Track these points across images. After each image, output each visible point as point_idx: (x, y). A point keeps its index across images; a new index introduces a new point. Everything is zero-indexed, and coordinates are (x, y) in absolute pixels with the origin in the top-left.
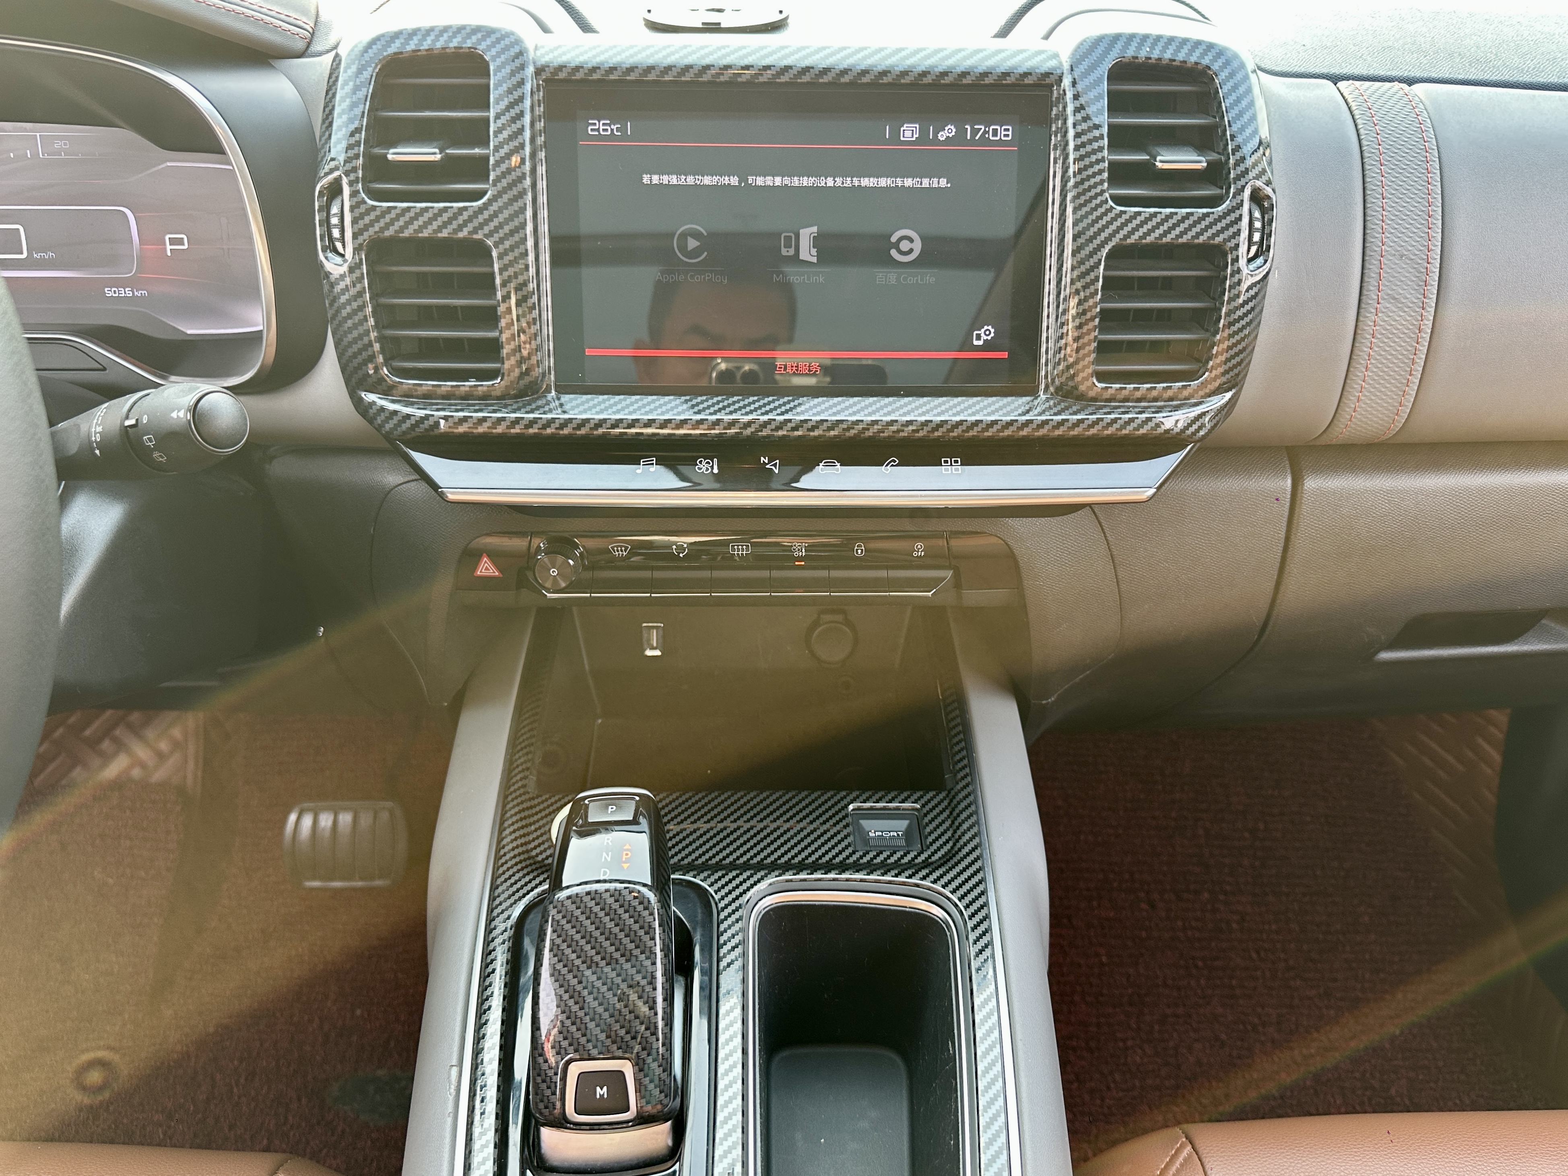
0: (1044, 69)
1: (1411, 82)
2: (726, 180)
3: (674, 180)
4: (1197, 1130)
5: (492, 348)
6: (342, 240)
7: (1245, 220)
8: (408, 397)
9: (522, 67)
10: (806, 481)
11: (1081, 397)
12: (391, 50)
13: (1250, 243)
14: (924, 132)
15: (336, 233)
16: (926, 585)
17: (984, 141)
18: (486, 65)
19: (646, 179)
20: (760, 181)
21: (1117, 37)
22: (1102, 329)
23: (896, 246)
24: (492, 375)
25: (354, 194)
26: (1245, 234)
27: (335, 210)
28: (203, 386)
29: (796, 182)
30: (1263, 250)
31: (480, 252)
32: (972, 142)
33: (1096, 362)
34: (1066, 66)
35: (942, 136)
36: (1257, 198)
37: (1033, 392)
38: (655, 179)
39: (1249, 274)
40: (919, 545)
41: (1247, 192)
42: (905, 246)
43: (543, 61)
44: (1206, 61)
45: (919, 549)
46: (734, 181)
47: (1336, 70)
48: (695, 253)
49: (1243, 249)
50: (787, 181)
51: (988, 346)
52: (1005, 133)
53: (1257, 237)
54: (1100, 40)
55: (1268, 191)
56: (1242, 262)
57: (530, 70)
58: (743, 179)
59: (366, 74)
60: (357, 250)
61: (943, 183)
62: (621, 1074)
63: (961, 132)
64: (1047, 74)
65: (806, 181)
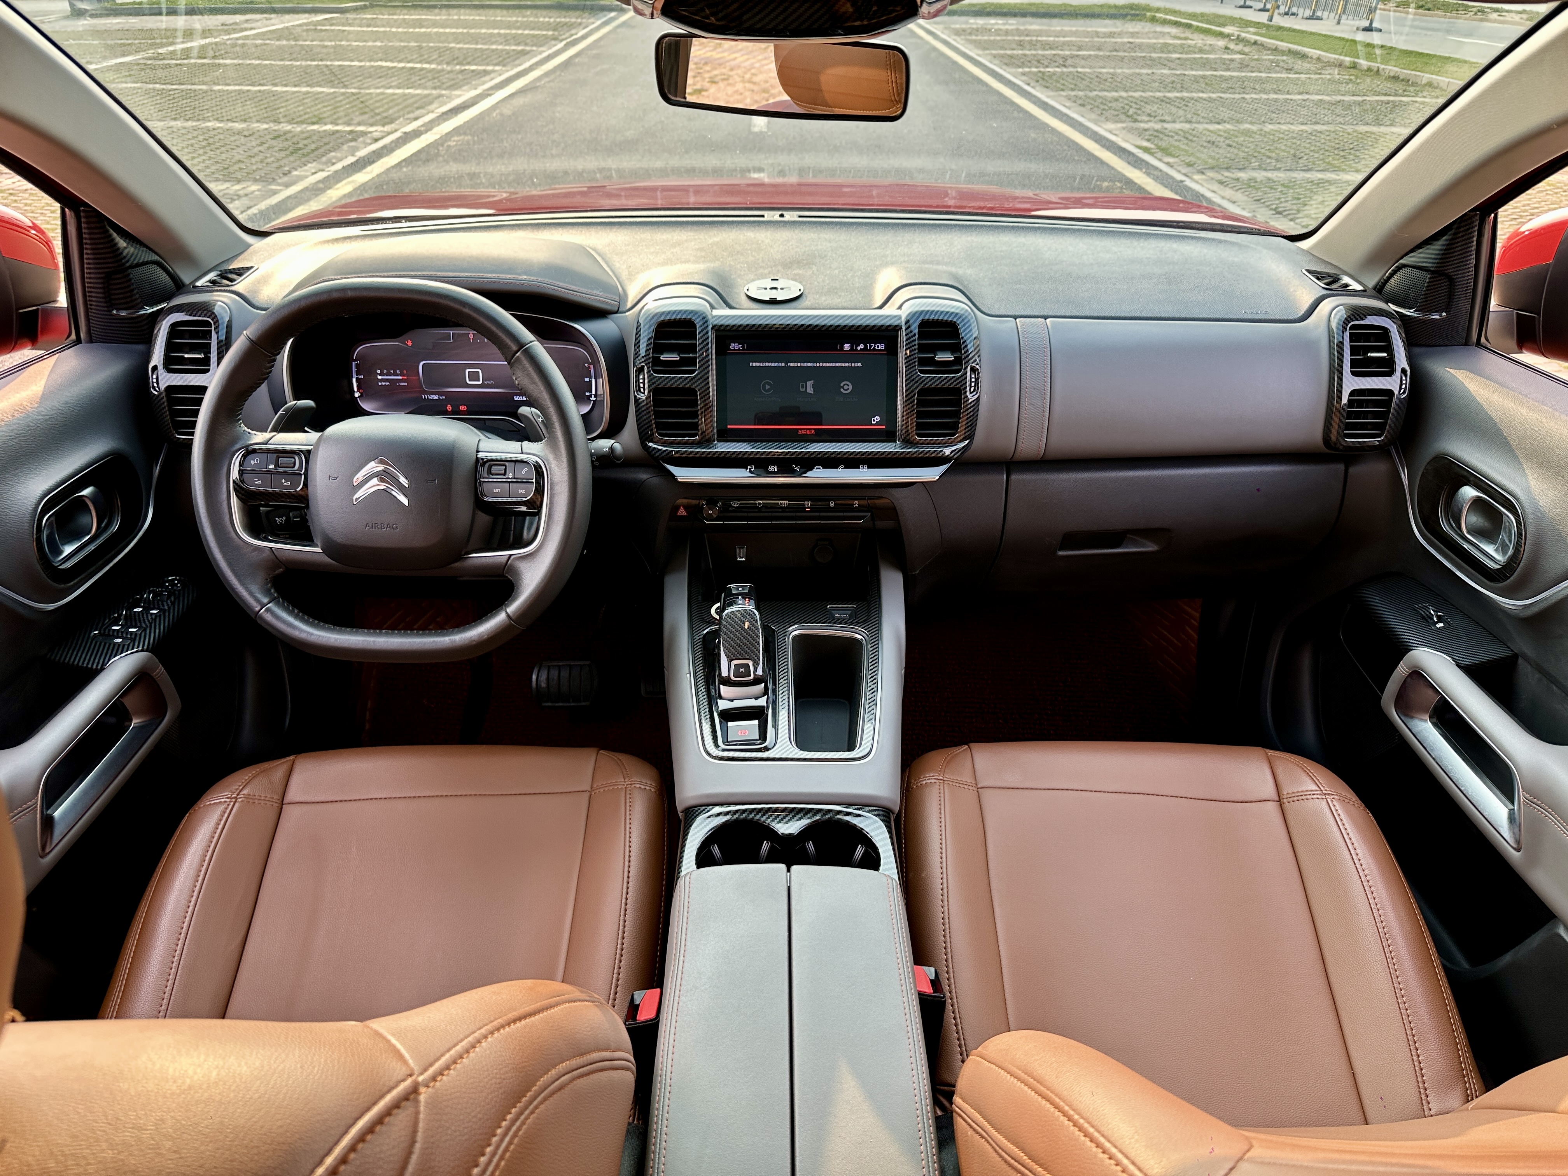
0: (895, 324)
1: (1046, 317)
2: (780, 364)
3: (761, 364)
4: (972, 745)
5: (695, 426)
6: (644, 388)
7: (968, 379)
8: (664, 444)
9: (707, 327)
10: (809, 474)
11: (911, 443)
12: (662, 319)
13: (971, 387)
14: (852, 347)
15: (641, 385)
16: (859, 518)
17: (874, 349)
18: (695, 326)
19: (751, 364)
20: (792, 365)
21: (922, 312)
22: (917, 417)
23: (843, 387)
24: (695, 435)
25: (649, 372)
26: (968, 384)
27: (641, 377)
28: (612, 441)
29: (806, 365)
30: (976, 388)
31: (693, 392)
32: (870, 350)
33: (916, 430)
34: (903, 323)
35: (859, 348)
36: (973, 370)
37: (895, 441)
38: (754, 364)
39: (971, 397)
40: (856, 502)
41: (969, 368)
42: (846, 387)
43: (715, 323)
44: (955, 320)
45: (856, 504)
46: (783, 365)
47: (1016, 313)
48: (769, 390)
49: (968, 389)
50: (802, 364)
51: (877, 424)
52: (882, 347)
53: (973, 384)
54: (916, 313)
55: (977, 367)
56: (968, 393)
57: (710, 328)
58: (786, 364)
59: (652, 329)
60: (649, 392)
61: (860, 365)
62: (748, 665)
63: (866, 346)
64: (897, 326)
65: (809, 365)
